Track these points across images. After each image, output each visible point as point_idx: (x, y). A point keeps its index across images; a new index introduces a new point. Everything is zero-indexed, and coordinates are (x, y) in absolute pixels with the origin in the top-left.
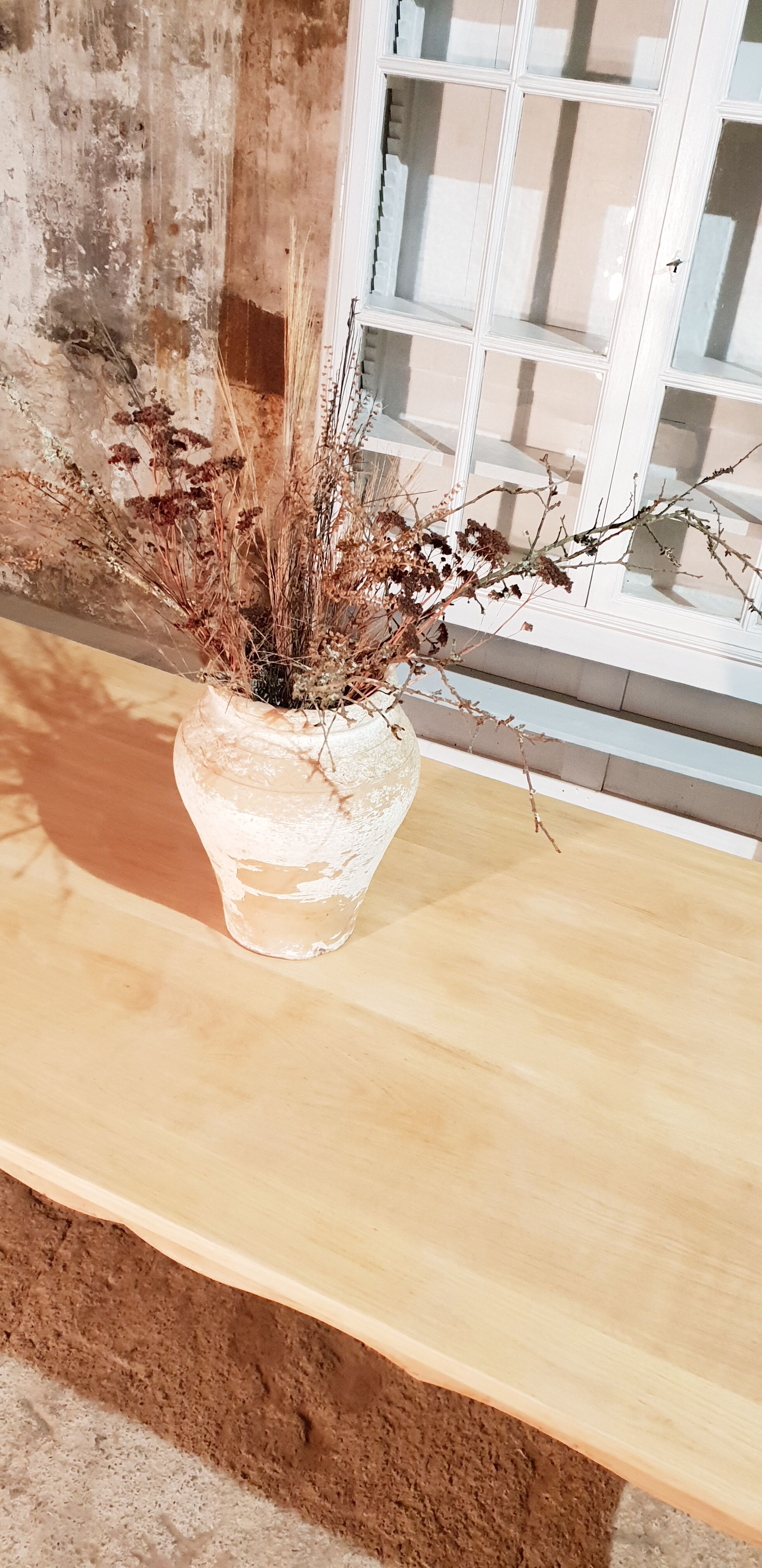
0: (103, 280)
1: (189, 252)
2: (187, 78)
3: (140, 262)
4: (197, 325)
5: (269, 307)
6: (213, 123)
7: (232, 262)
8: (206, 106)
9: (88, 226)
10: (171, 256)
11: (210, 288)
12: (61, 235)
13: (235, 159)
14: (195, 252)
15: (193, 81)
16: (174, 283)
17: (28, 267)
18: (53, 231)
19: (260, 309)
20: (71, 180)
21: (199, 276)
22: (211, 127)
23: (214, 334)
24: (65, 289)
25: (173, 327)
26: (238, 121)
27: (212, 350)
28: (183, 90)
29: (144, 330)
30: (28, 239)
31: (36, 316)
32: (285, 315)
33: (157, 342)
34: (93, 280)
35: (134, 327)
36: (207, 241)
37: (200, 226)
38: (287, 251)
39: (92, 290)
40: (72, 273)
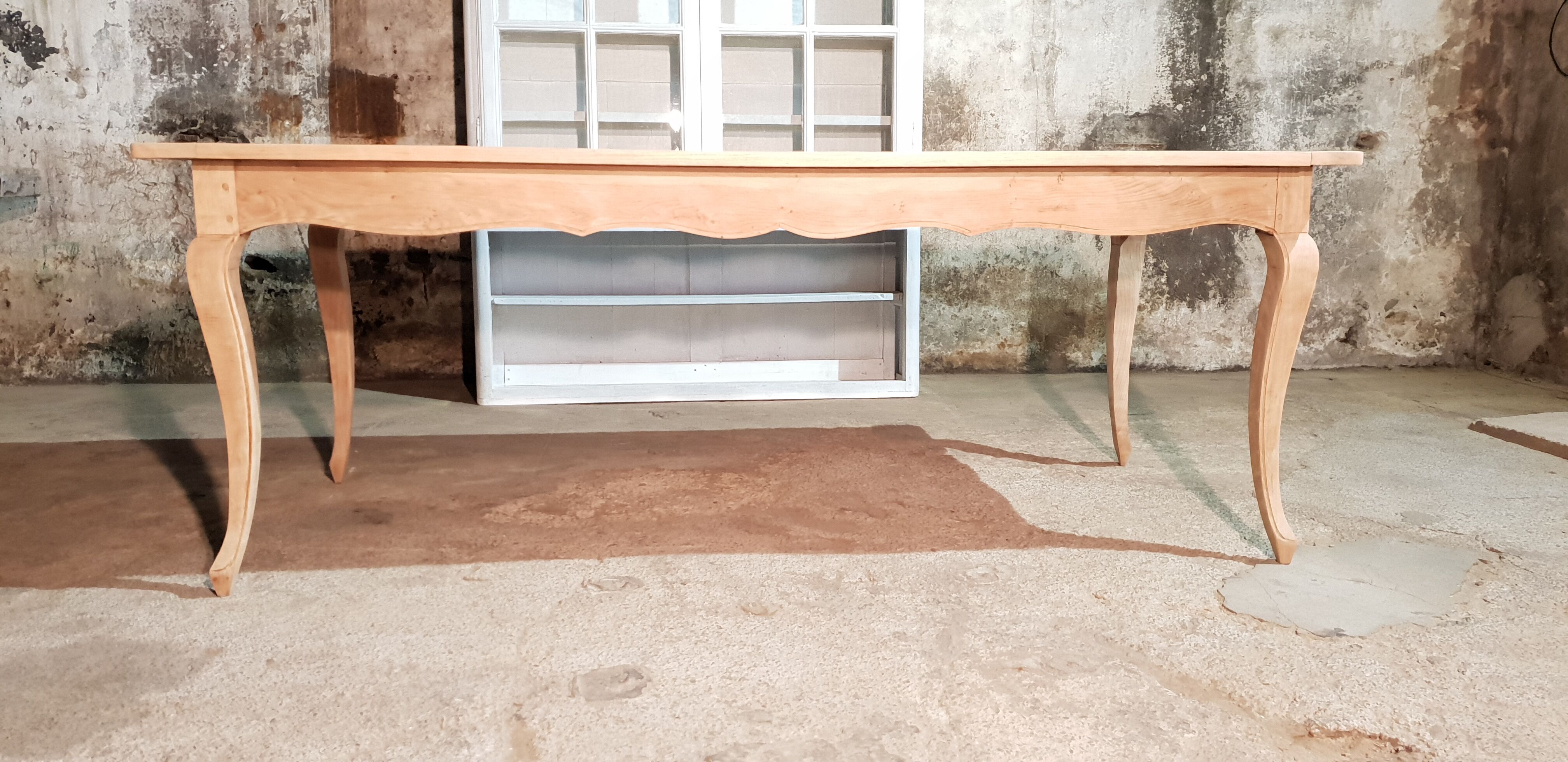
0: (213, 76)
1: (296, 43)
3: (248, 57)
4: (308, 96)
5: (374, 71)
7: (337, 43)
9: (194, 37)
10: (279, 48)
11: (318, 66)
12: (167, 47)
14: (302, 41)
16: (283, 68)
17: (131, 77)
18: (159, 45)
19: (366, 75)
21: (307, 59)
23: (324, 101)
24: (171, 90)
25: (284, 102)
27: (323, 114)
29: (255, 110)
30: (131, 55)
31: (140, 116)
32: (389, 76)
33: (268, 117)
34: (202, 77)
35: (246, 108)
36: (313, 31)
37: (306, 22)
38: (386, 28)
39: (200, 86)
40: (179, 75)
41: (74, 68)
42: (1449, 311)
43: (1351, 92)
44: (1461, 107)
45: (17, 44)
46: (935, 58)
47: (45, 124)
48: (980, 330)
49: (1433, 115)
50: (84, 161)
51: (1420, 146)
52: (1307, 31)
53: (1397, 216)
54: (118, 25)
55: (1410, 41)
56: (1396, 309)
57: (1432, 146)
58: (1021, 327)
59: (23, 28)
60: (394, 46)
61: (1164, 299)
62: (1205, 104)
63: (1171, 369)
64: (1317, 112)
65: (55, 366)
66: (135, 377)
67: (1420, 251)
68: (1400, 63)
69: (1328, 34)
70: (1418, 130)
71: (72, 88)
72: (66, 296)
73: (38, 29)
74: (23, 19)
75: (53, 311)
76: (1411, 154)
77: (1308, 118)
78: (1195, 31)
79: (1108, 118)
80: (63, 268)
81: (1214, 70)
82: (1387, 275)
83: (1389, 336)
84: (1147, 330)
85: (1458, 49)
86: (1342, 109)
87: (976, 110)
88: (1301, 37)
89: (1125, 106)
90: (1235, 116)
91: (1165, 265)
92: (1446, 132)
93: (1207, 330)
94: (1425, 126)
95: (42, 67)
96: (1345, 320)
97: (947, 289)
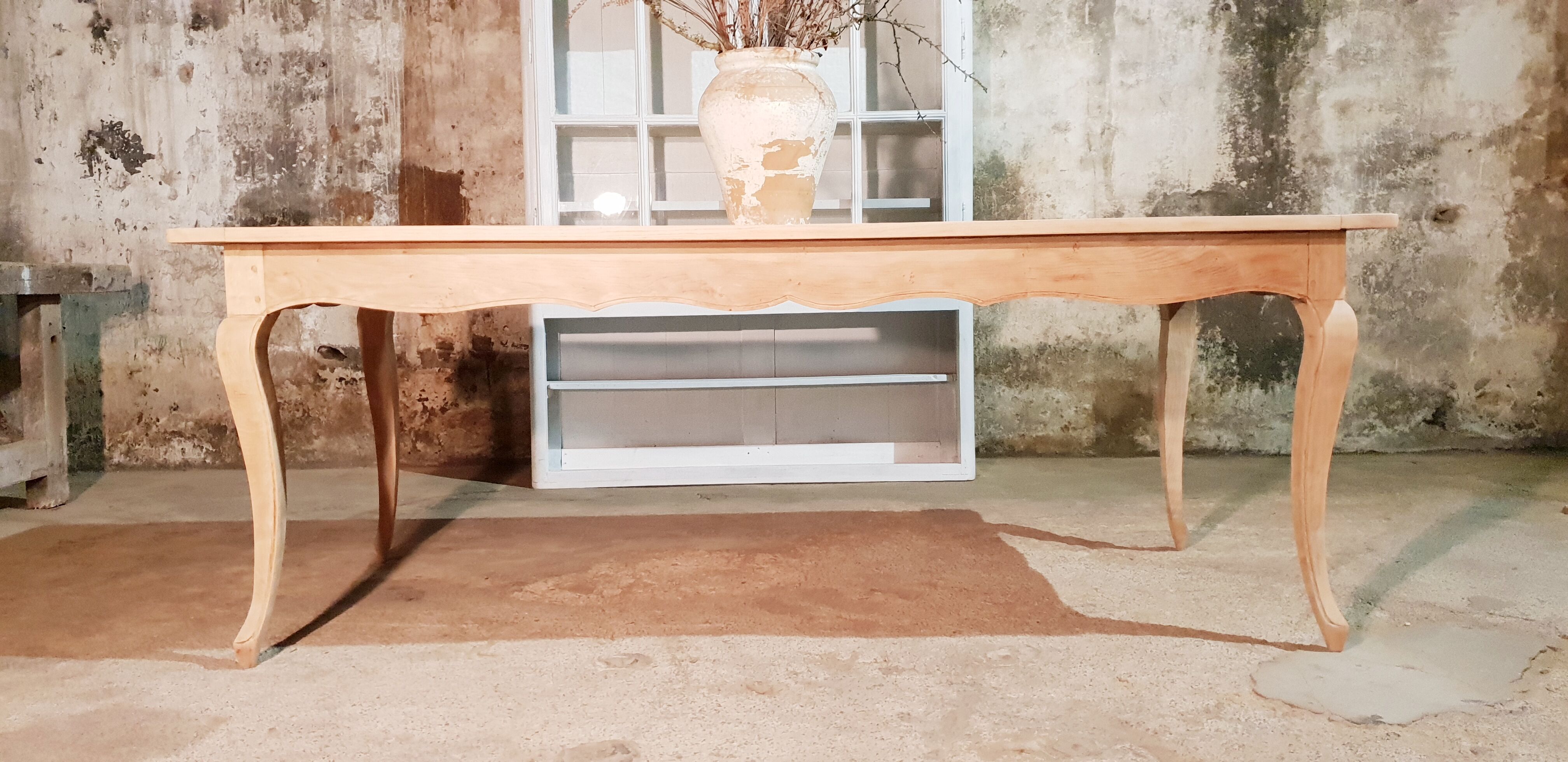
0: (292, 176)
1: (369, 142)
2: (362, 28)
3: (325, 157)
4: (379, 193)
5: (441, 168)
6: (386, 52)
7: (407, 142)
8: (379, 43)
9: (275, 140)
10: (353, 147)
11: (389, 164)
12: (251, 150)
13: (406, 73)
14: (375, 141)
15: (368, 29)
16: (357, 166)
17: (218, 179)
18: (243, 148)
19: (434, 171)
20: (260, 107)
21: (379, 158)
22: (384, 56)
23: (395, 197)
24: (253, 190)
25: (357, 199)
26: (406, 49)
27: (393, 209)
28: (359, 36)
29: (330, 206)
30: (218, 158)
31: (224, 215)
32: (455, 172)
33: (342, 213)
34: (282, 177)
35: (321, 205)
36: (385, 131)
37: (378, 123)
38: (453, 127)
39: (280, 185)
40: (261, 176)
41: (168, 172)
42: (1547, 390)
43: (1426, 164)
44: (1548, 177)
45: (117, 152)
46: (989, 141)
47: (140, 225)
48: (1042, 413)
49: (1517, 186)
50: (173, 258)
51: (1506, 218)
52: (1376, 105)
53: (1484, 291)
54: (208, 132)
55: (1488, 112)
56: (1487, 389)
57: (1519, 218)
58: (1085, 409)
59: (124, 137)
60: (461, 144)
61: (1235, 380)
62: (1270, 182)
63: (1245, 452)
64: (1390, 187)
65: (141, 453)
66: (214, 463)
67: (1511, 328)
68: (1478, 134)
69: (1399, 106)
70: (1502, 202)
71: (165, 190)
72: (153, 387)
73: (137, 137)
74: (124, 128)
75: (141, 400)
76: (1495, 226)
77: (1381, 193)
78: (1257, 107)
79: (1169, 197)
80: (151, 360)
81: (1279, 146)
82: (1475, 353)
83: (1481, 417)
84: (1217, 412)
85: (1541, 118)
86: (1418, 182)
87: (1032, 191)
88: (1370, 110)
89: (1186, 184)
90: (1303, 191)
91: (1234, 346)
92: (1533, 203)
93: (1282, 412)
94: (1510, 197)
95: (139, 172)
96: (1430, 400)
97: (1006, 371)
